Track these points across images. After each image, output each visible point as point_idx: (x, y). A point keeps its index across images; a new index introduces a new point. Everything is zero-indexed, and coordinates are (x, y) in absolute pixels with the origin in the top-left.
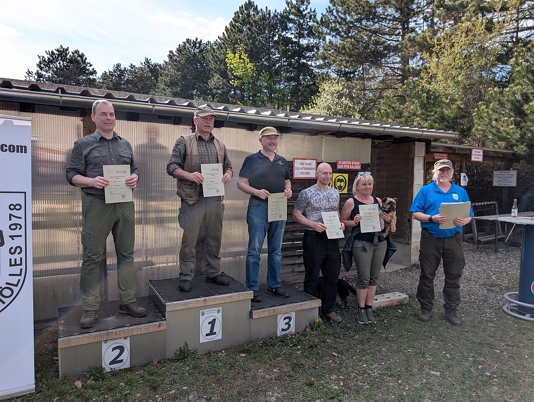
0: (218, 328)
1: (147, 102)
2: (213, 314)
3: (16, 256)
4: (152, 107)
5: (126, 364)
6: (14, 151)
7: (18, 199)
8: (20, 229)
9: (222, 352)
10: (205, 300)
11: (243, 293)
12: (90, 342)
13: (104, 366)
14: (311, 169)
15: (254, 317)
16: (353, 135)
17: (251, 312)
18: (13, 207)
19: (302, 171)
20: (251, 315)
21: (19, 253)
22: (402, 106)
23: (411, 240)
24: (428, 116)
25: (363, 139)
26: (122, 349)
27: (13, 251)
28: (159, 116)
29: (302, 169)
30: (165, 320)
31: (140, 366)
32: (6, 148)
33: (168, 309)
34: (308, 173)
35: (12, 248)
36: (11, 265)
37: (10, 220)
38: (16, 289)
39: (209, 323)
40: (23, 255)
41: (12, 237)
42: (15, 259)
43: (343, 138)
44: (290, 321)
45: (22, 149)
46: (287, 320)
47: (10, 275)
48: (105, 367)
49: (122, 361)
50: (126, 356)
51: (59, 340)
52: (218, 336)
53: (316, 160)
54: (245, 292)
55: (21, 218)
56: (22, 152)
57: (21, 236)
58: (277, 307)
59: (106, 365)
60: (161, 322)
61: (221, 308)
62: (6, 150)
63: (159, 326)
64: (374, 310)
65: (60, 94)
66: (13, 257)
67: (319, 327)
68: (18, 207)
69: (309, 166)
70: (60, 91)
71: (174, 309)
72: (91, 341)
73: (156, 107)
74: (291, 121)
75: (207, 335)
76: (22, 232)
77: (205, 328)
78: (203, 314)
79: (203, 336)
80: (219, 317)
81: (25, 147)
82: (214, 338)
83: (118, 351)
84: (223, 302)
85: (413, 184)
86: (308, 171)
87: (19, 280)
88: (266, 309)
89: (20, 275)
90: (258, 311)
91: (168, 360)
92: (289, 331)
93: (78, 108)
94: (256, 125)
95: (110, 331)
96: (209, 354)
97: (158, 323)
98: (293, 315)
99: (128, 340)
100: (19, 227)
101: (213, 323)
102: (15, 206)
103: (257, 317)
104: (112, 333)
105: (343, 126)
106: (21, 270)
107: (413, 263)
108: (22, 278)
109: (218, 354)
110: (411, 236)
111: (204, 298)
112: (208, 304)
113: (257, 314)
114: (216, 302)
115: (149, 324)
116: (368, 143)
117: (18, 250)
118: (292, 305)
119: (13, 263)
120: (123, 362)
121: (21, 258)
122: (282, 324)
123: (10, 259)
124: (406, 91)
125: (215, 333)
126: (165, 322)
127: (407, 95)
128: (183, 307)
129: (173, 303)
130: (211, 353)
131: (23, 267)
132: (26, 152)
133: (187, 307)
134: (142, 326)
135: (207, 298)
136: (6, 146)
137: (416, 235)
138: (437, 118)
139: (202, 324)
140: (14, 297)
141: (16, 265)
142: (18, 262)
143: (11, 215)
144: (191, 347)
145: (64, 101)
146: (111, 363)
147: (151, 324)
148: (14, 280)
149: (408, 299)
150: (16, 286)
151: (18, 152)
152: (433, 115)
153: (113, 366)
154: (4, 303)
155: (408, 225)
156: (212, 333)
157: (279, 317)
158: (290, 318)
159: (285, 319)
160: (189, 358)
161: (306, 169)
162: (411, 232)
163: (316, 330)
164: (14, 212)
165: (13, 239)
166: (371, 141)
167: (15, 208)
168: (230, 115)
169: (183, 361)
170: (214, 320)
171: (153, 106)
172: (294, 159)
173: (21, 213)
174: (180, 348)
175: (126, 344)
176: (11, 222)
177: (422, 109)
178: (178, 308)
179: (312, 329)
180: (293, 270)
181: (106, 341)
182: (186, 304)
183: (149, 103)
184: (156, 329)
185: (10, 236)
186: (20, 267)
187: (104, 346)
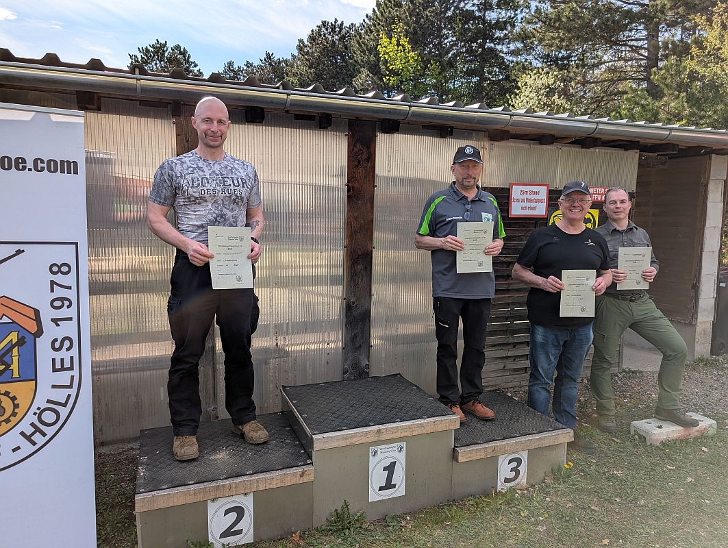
0: (399, 477)
1: (278, 88)
2: (392, 454)
3: (64, 354)
4: (285, 96)
5: (248, 537)
6: (56, 171)
7: (65, 255)
8: (68, 307)
9: (405, 519)
10: (379, 431)
11: (442, 418)
12: (187, 502)
13: (211, 539)
14: (539, 201)
15: (461, 459)
16: (612, 144)
17: (454, 451)
18: (56, 268)
19: (524, 204)
20: (454, 455)
21: (68, 350)
22: (657, 104)
23: (697, 319)
24: (702, 118)
25: (626, 150)
26: (240, 511)
27: (57, 345)
28: (295, 114)
29: (523, 200)
30: (312, 463)
31: (270, 540)
32: (43, 165)
33: (317, 446)
34: (534, 209)
35: (56, 340)
36: (55, 370)
37: (52, 291)
38: (64, 412)
39: (385, 469)
40: (74, 352)
41: (56, 321)
42: (62, 360)
43: (592, 150)
44: (518, 466)
45: (69, 167)
46: (514, 464)
47: (54, 387)
48: (214, 542)
49: (240, 532)
50: (247, 524)
51: (137, 497)
52: (400, 491)
53: (547, 185)
54: (445, 418)
55: (70, 288)
56: (69, 172)
57: (71, 319)
58: (498, 443)
59: (214, 538)
60: (306, 468)
61: (404, 444)
62: (43, 169)
63: (302, 474)
64: (658, 444)
65: (137, 75)
66: (58, 356)
67: (569, 477)
68: (65, 269)
69: (536, 197)
70: (137, 71)
71: (327, 446)
72: (189, 500)
73: (292, 97)
74: (515, 118)
75: (381, 489)
76: (72, 312)
77: (377, 477)
78: (375, 453)
79: (374, 490)
80: (401, 458)
81: (75, 163)
82: (392, 494)
83: (233, 516)
84: (409, 434)
85: (704, 225)
86: (532, 205)
87: (69, 396)
88: (479, 447)
89: (71, 386)
90: (468, 449)
91: (317, 530)
92: (516, 481)
93: (168, 103)
94: (452, 128)
95: (221, 483)
96: (383, 521)
97: (299, 470)
98: (524, 456)
99: (251, 497)
100: (66, 303)
101: (390, 469)
102: (59, 267)
103: (466, 460)
104: (224, 486)
105: (601, 127)
106: (72, 377)
107: (697, 356)
108: (73, 392)
109: (399, 522)
110: (696, 312)
111: (376, 428)
112: (384, 437)
113: (465, 454)
114: (398, 435)
115: (284, 472)
116: (633, 157)
117: (67, 344)
118: (523, 439)
119: (58, 366)
120: (243, 534)
121: (72, 358)
122: (505, 470)
123: (54, 360)
124: (666, 78)
125: (394, 486)
126: (311, 468)
127: (667, 86)
128: (341, 443)
129: (326, 435)
130: (388, 519)
131: (75, 373)
132: (76, 172)
133: (348, 442)
134: (274, 474)
135: (381, 427)
136: (42, 162)
137: (705, 310)
138: (717, 121)
139: (372, 473)
140: (61, 424)
141: (63, 369)
142: (67, 365)
143: (53, 283)
144: (354, 508)
145: (144, 90)
146: (223, 535)
147: (288, 471)
148: (60, 396)
149: (715, 427)
150: (65, 405)
151: (62, 172)
152: (710, 117)
153: (226, 540)
154: (44, 435)
155: (693, 294)
156: (389, 485)
157: (501, 459)
158: (519, 461)
159: (510, 462)
160: (352, 530)
161: (530, 201)
162: (697, 307)
163: (564, 482)
164: (59, 278)
165: (58, 325)
166: (637, 155)
167: (60, 271)
168: (414, 109)
169: (342, 535)
170: (393, 464)
171: (288, 94)
172: (511, 185)
173: (70, 280)
174: (336, 510)
175: (248, 503)
176: (55, 295)
177: (691, 107)
178: (334, 444)
179: (556, 479)
180: (504, 367)
181: (213, 500)
182: (346, 439)
183: (281, 90)
184: (297, 480)
185: (52, 320)
186: (70, 373)
187: (212, 507)
